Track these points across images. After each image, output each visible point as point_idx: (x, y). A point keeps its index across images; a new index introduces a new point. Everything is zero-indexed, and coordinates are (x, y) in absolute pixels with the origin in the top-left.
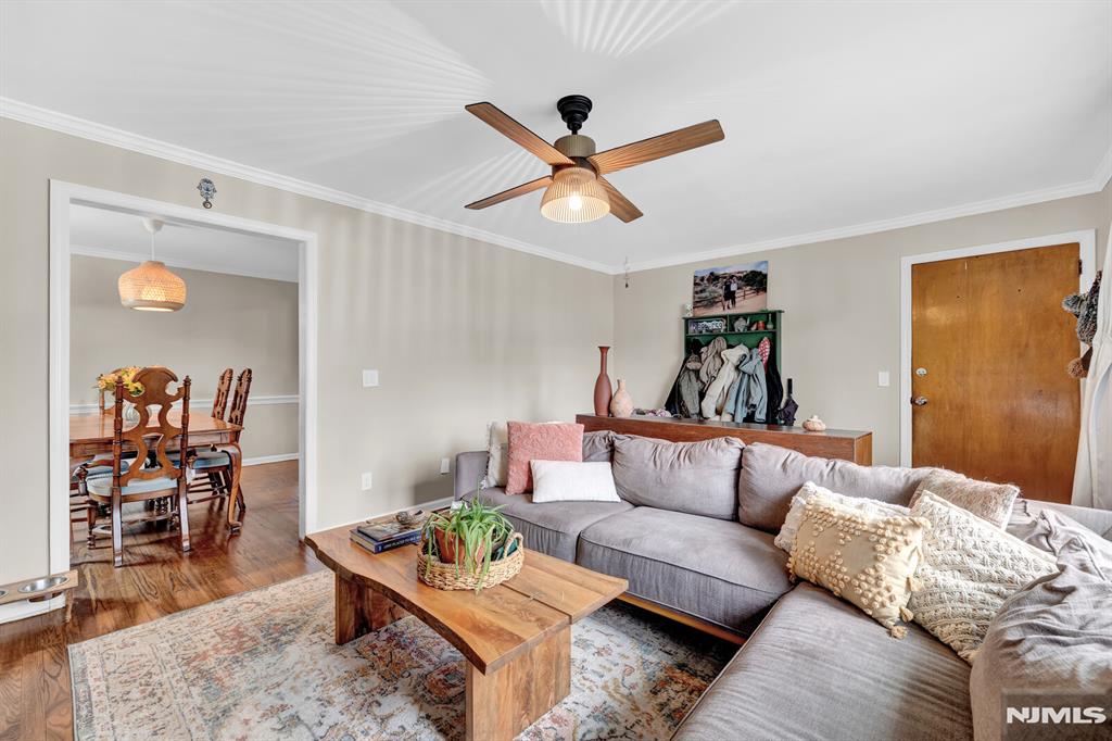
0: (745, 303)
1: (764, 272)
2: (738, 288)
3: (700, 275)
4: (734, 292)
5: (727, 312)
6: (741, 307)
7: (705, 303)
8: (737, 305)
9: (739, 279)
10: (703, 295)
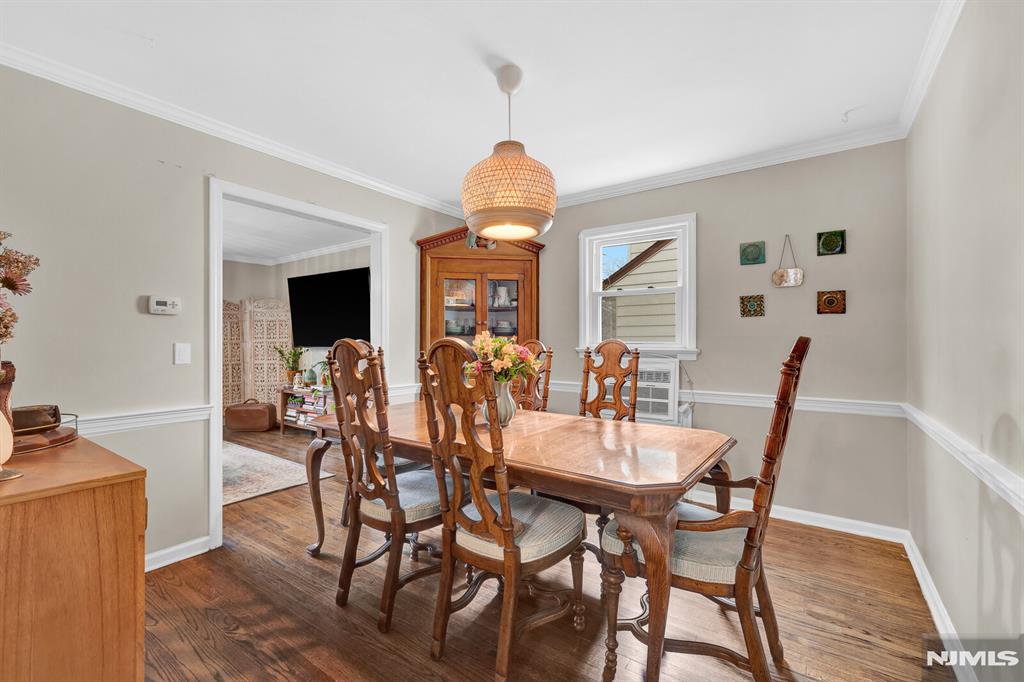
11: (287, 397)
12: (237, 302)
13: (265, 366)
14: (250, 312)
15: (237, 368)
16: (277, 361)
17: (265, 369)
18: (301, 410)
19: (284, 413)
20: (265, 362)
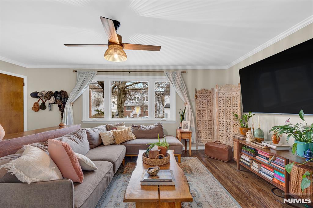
11: (242, 146)
12: (210, 89)
13: (225, 123)
14: (217, 93)
15: (210, 122)
16: (232, 120)
17: (225, 124)
18: (254, 158)
19: (239, 157)
20: (225, 120)
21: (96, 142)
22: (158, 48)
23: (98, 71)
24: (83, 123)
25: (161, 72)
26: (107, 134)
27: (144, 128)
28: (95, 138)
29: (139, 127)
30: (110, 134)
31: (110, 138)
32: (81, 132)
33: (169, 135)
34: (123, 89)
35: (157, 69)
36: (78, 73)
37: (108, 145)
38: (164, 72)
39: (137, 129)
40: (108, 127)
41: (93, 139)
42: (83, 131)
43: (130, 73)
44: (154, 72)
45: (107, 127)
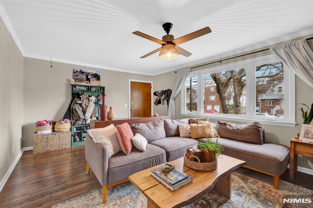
0: (93, 82)
1: (99, 75)
2: (91, 78)
3: (76, 70)
4: (90, 79)
5: (87, 85)
6: (92, 84)
7: (79, 80)
8: (91, 83)
9: (91, 75)
10: (78, 77)
21: (173, 132)
22: (206, 30)
23: (191, 68)
24: (182, 115)
25: (265, 50)
26: (184, 126)
27: (230, 127)
28: (171, 128)
29: (225, 124)
30: (187, 128)
31: (186, 130)
32: (159, 121)
33: (280, 143)
34: (238, 80)
35: (259, 47)
36: (177, 74)
37: (184, 137)
38: (269, 49)
39: (222, 127)
40: (191, 121)
41: (170, 129)
42: (161, 121)
43: (221, 62)
44: (254, 53)
45: (189, 121)
